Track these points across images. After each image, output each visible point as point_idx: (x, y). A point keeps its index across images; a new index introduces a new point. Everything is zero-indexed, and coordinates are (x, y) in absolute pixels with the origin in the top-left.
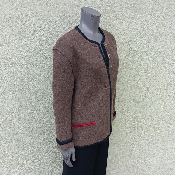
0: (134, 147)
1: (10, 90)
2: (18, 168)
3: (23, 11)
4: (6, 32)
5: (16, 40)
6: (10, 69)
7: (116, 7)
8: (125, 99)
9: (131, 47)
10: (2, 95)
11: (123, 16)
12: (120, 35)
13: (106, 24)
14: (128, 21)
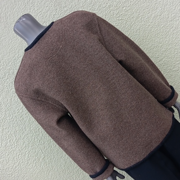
1: (49, 147)
5: (12, 100)
6: (32, 129)
8: (158, 56)
9: (114, 6)
10: (47, 157)
12: (93, 7)
13: (71, 10)
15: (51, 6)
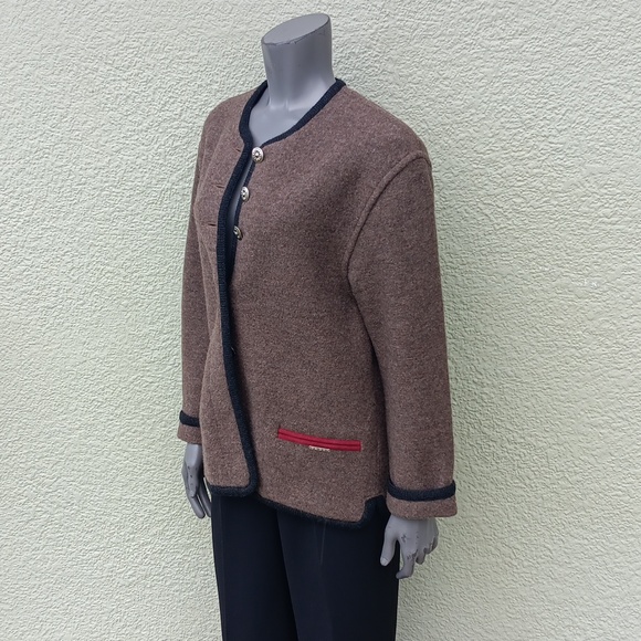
0: (526, 563)
1: (79, 299)
2: (110, 564)
5: (94, 134)
6: (79, 229)
7: (435, 18)
8: (483, 372)
9: (499, 172)
11: (466, 51)
12: (455, 126)
13: (398, 81)
14: (485, 70)
15: (366, 27)
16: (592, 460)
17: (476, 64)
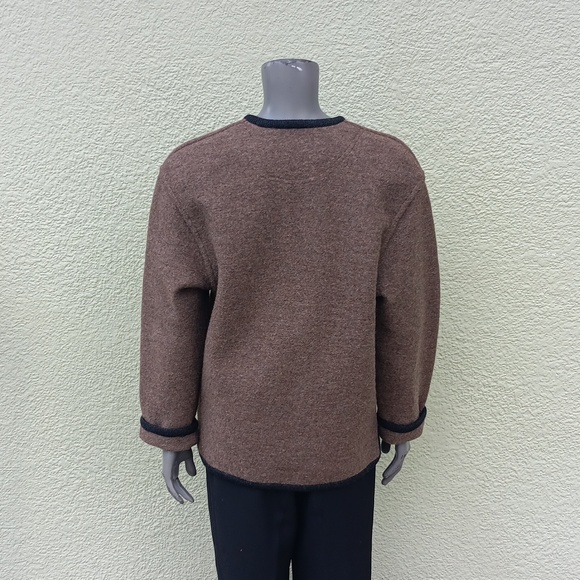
0: (496, 484)
1: (116, 289)
2: (138, 519)
3: (155, 60)
4: (106, 122)
5: (135, 145)
6: (119, 227)
7: (431, 46)
8: (464, 330)
9: (481, 168)
10: (95, 302)
11: (455, 72)
12: (446, 132)
13: (400, 97)
14: (471, 87)
15: (375, 53)
16: (550, 395)
17: (464, 82)
